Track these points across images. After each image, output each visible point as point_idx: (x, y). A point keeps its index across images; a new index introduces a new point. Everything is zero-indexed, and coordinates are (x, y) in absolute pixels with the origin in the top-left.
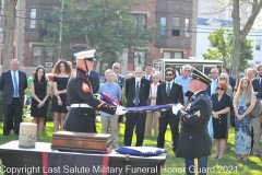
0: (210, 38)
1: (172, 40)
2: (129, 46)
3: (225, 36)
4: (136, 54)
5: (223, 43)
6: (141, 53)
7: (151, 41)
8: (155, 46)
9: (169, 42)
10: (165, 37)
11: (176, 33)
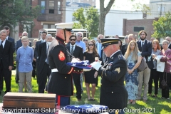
0: (74, 15)
1: (49, 16)
2: (20, 20)
3: (84, 13)
4: (25, 26)
5: (83, 18)
6: (28, 26)
7: (35, 17)
8: (38, 20)
9: (47, 17)
10: (44, 14)
11: (52, 11)
